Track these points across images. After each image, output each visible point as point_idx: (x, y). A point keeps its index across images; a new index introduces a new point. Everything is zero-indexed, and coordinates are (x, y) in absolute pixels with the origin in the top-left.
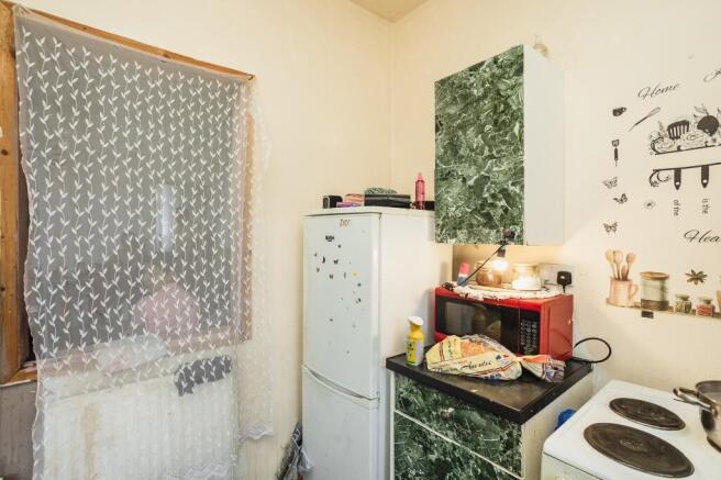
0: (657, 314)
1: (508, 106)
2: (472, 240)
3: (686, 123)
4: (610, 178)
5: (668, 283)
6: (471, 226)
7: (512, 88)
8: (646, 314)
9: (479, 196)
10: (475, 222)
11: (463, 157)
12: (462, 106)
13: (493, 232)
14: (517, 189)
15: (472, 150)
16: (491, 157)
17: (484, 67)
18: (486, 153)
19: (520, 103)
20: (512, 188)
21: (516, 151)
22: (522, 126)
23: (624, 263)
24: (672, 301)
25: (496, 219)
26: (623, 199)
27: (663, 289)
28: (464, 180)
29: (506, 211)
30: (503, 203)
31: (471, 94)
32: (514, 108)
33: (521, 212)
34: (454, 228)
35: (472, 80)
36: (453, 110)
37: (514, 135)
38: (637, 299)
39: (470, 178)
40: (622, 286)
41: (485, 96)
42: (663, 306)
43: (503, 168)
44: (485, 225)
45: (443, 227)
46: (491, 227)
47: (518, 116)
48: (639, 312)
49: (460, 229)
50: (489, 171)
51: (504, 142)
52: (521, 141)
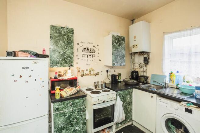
0: (83, 76)
1: (70, 39)
2: (62, 66)
3: (85, 48)
4: (77, 55)
5: (84, 71)
6: (61, 63)
7: (71, 36)
8: (82, 77)
9: (64, 57)
10: (62, 62)
11: (59, 47)
12: (59, 35)
13: (67, 65)
14: (72, 56)
15: (62, 46)
16: (67, 49)
17: (65, 28)
18: (65, 47)
19: (73, 40)
20: (71, 56)
21: (72, 49)
22: (73, 44)
23: (79, 69)
24: (85, 74)
25: (68, 62)
26: (79, 59)
27: (84, 72)
28: (59, 52)
29: (70, 60)
30: (69, 58)
31: (62, 33)
32: (72, 40)
33: (73, 61)
34: (57, 64)
35: (62, 30)
36: (56, 35)
37: (71, 45)
38: (81, 75)
39: (61, 52)
40: (79, 73)
41: (65, 35)
42: (84, 75)
43: (69, 51)
44: (65, 63)
45: (53, 63)
46: (67, 64)
47: (72, 42)
48: (81, 77)
49: (58, 64)
50: (66, 51)
51: (70, 46)
52: (73, 47)
